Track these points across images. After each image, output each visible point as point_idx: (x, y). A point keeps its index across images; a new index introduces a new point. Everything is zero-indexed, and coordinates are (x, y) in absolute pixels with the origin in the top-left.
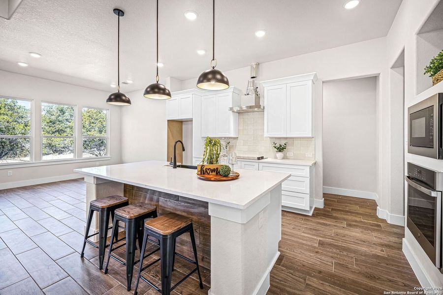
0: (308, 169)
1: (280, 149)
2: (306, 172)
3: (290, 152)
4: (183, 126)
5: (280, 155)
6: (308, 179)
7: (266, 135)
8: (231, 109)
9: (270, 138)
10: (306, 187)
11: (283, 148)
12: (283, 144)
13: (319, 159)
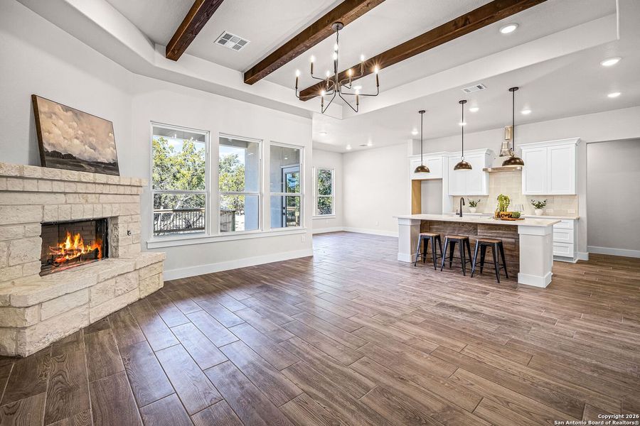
0: (572, 222)
1: (539, 206)
2: (571, 224)
3: (550, 209)
4: (422, 185)
5: (538, 211)
6: (573, 231)
7: (523, 193)
8: (485, 170)
9: (527, 196)
10: (570, 238)
11: (542, 206)
12: (542, 201)
13: (583, 215)
